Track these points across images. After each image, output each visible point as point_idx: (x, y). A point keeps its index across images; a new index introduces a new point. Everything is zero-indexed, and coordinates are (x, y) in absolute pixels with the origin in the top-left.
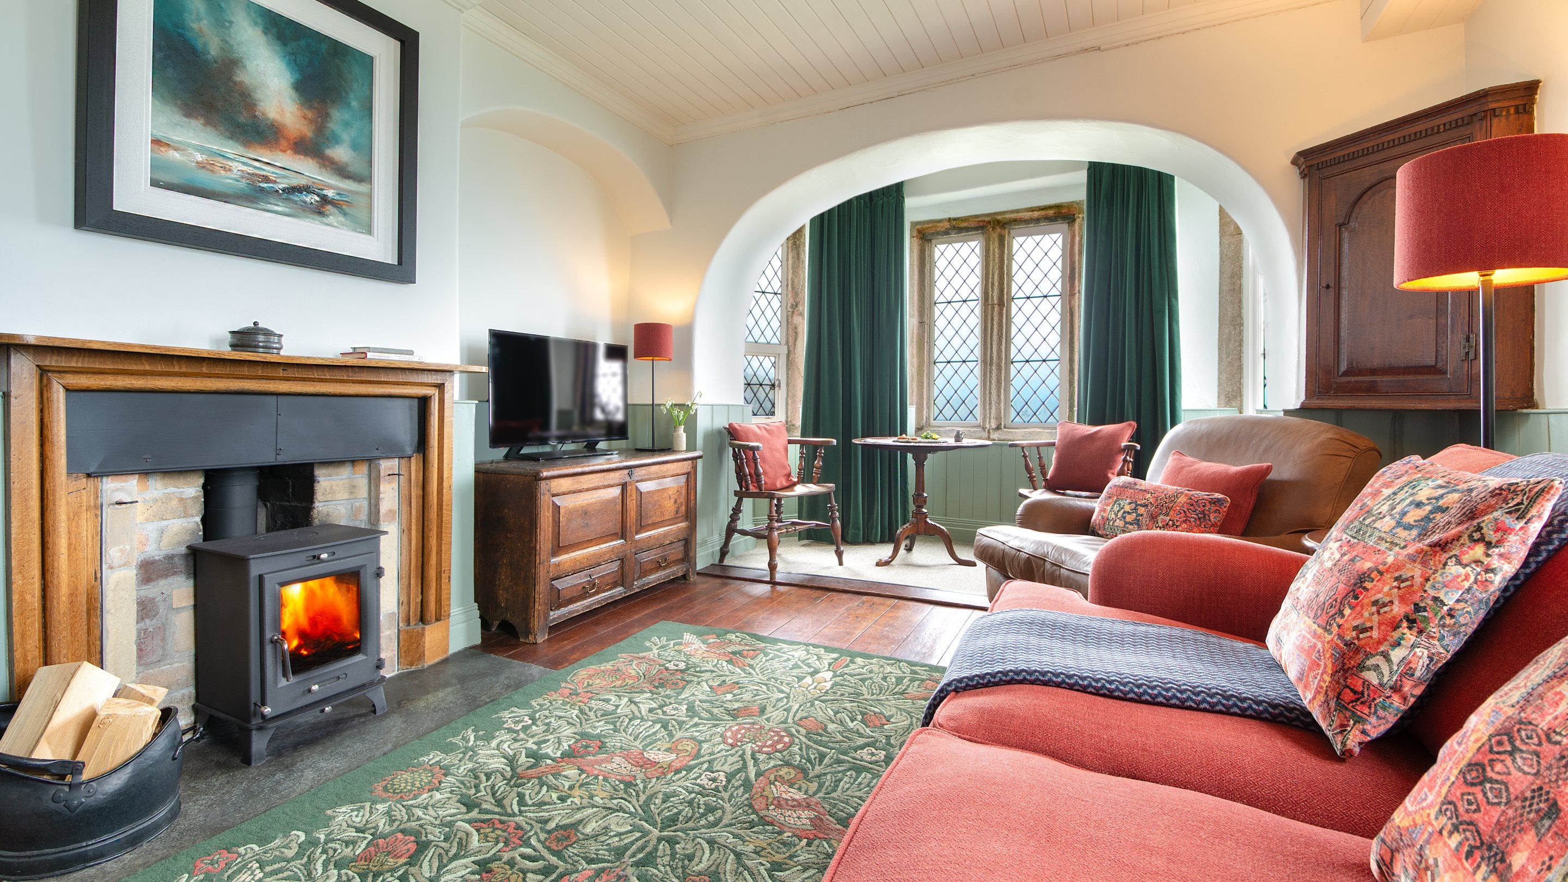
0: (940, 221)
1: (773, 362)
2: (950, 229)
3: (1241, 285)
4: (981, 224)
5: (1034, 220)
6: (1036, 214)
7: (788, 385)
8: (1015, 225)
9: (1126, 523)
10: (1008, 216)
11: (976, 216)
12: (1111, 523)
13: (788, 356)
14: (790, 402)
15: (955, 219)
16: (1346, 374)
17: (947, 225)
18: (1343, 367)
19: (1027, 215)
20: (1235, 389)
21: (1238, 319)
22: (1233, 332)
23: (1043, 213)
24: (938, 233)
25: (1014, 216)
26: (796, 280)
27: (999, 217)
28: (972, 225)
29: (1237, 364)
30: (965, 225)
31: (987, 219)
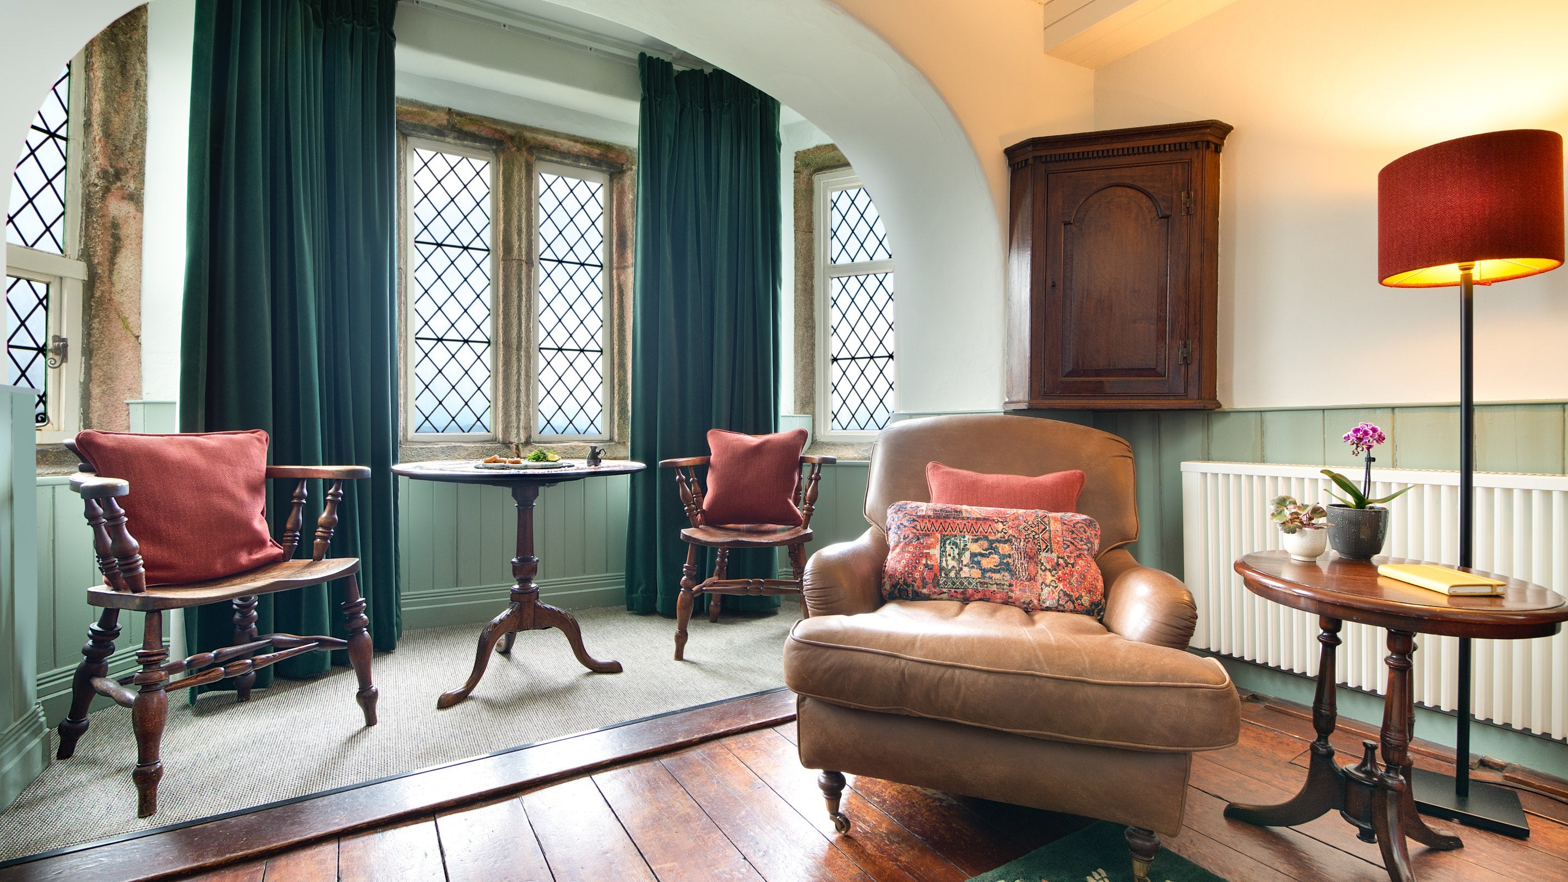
0: (433, 108)
1: (41, 296)
2: (445, 127)
3: (812, 286)
4: (497, 136)
5: (573, 155)
6: (578, 148)
7: (88, 352)
8: (547, 154)
9: (984, 571)
10: (541, 137)
11: (494, 121)
12: (952, 574)
13: (90, 286)
14: (96, 391)
15: (460, 114)
16: (1070, 374)
17: (443, 119)
18: (1069, 367)
19: (566, 145)
20: (808, 395)
21: (810, 321)
22: (806, 335)
23: (586, 149)
24: (424, 128)
25: (548, 139)
26: (116, 120)
27: (528, 135)
28: (483, 133)
29: (809, 368)
30: (473, 129)
31: (509, 131)
